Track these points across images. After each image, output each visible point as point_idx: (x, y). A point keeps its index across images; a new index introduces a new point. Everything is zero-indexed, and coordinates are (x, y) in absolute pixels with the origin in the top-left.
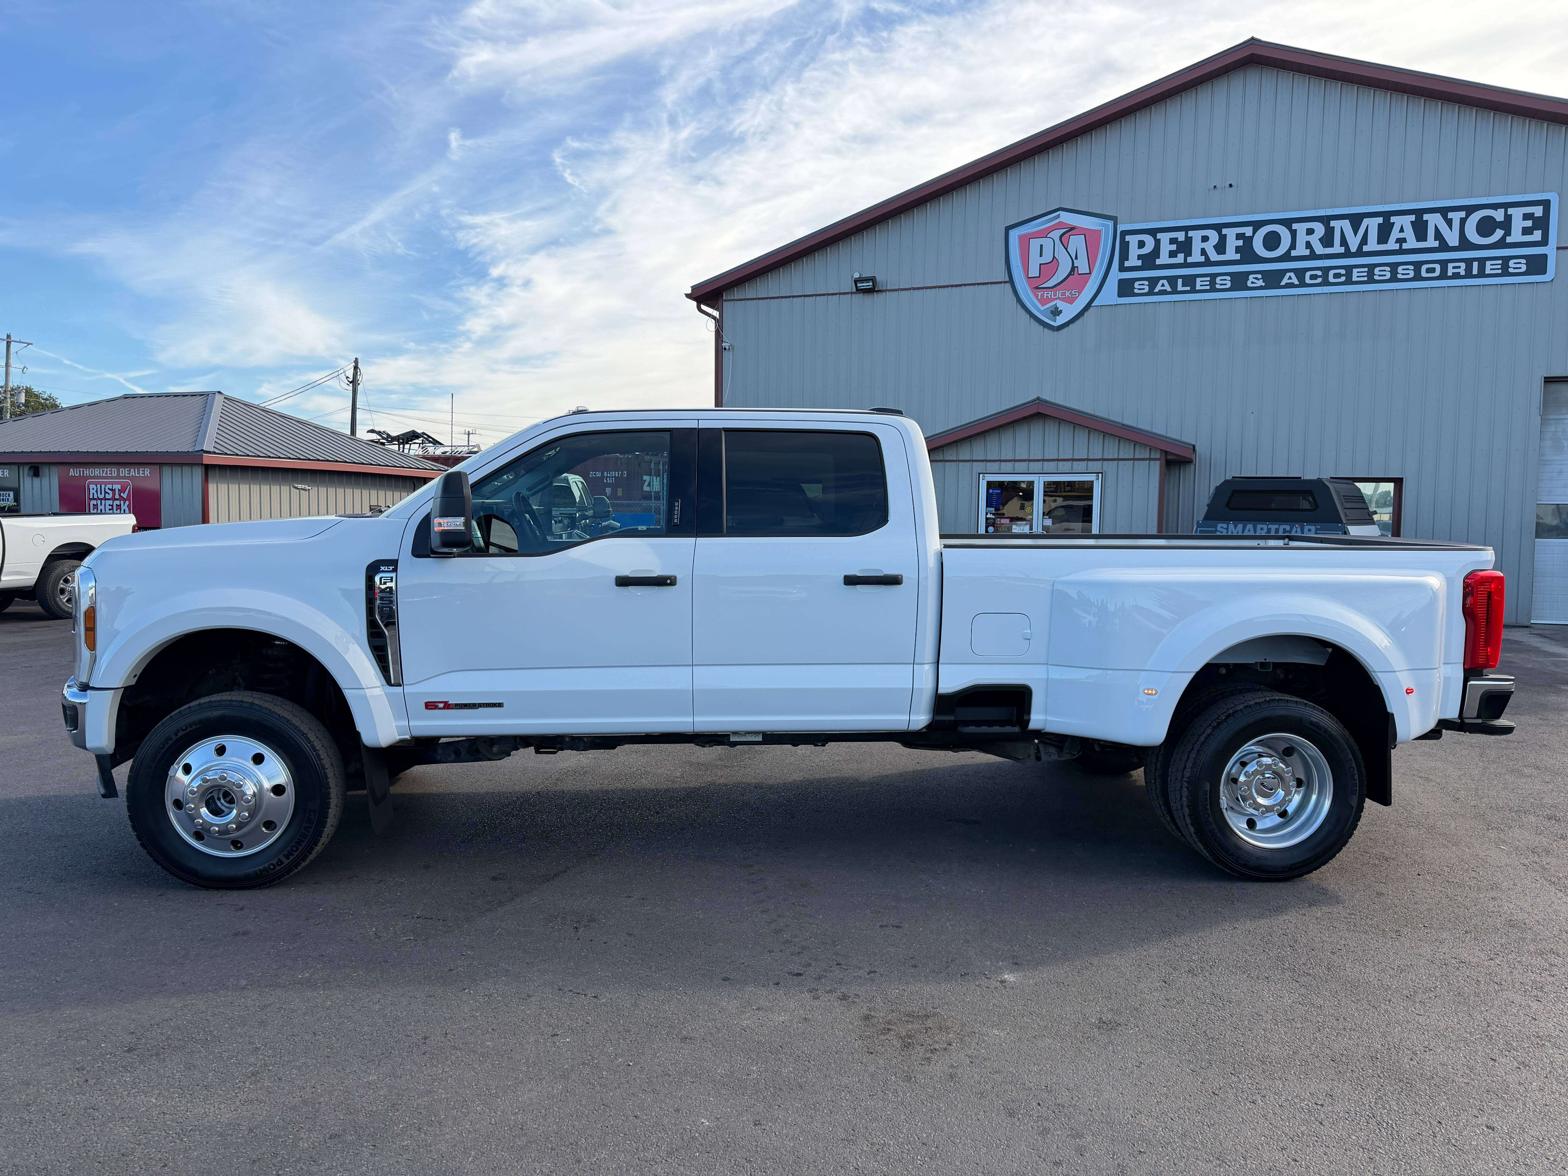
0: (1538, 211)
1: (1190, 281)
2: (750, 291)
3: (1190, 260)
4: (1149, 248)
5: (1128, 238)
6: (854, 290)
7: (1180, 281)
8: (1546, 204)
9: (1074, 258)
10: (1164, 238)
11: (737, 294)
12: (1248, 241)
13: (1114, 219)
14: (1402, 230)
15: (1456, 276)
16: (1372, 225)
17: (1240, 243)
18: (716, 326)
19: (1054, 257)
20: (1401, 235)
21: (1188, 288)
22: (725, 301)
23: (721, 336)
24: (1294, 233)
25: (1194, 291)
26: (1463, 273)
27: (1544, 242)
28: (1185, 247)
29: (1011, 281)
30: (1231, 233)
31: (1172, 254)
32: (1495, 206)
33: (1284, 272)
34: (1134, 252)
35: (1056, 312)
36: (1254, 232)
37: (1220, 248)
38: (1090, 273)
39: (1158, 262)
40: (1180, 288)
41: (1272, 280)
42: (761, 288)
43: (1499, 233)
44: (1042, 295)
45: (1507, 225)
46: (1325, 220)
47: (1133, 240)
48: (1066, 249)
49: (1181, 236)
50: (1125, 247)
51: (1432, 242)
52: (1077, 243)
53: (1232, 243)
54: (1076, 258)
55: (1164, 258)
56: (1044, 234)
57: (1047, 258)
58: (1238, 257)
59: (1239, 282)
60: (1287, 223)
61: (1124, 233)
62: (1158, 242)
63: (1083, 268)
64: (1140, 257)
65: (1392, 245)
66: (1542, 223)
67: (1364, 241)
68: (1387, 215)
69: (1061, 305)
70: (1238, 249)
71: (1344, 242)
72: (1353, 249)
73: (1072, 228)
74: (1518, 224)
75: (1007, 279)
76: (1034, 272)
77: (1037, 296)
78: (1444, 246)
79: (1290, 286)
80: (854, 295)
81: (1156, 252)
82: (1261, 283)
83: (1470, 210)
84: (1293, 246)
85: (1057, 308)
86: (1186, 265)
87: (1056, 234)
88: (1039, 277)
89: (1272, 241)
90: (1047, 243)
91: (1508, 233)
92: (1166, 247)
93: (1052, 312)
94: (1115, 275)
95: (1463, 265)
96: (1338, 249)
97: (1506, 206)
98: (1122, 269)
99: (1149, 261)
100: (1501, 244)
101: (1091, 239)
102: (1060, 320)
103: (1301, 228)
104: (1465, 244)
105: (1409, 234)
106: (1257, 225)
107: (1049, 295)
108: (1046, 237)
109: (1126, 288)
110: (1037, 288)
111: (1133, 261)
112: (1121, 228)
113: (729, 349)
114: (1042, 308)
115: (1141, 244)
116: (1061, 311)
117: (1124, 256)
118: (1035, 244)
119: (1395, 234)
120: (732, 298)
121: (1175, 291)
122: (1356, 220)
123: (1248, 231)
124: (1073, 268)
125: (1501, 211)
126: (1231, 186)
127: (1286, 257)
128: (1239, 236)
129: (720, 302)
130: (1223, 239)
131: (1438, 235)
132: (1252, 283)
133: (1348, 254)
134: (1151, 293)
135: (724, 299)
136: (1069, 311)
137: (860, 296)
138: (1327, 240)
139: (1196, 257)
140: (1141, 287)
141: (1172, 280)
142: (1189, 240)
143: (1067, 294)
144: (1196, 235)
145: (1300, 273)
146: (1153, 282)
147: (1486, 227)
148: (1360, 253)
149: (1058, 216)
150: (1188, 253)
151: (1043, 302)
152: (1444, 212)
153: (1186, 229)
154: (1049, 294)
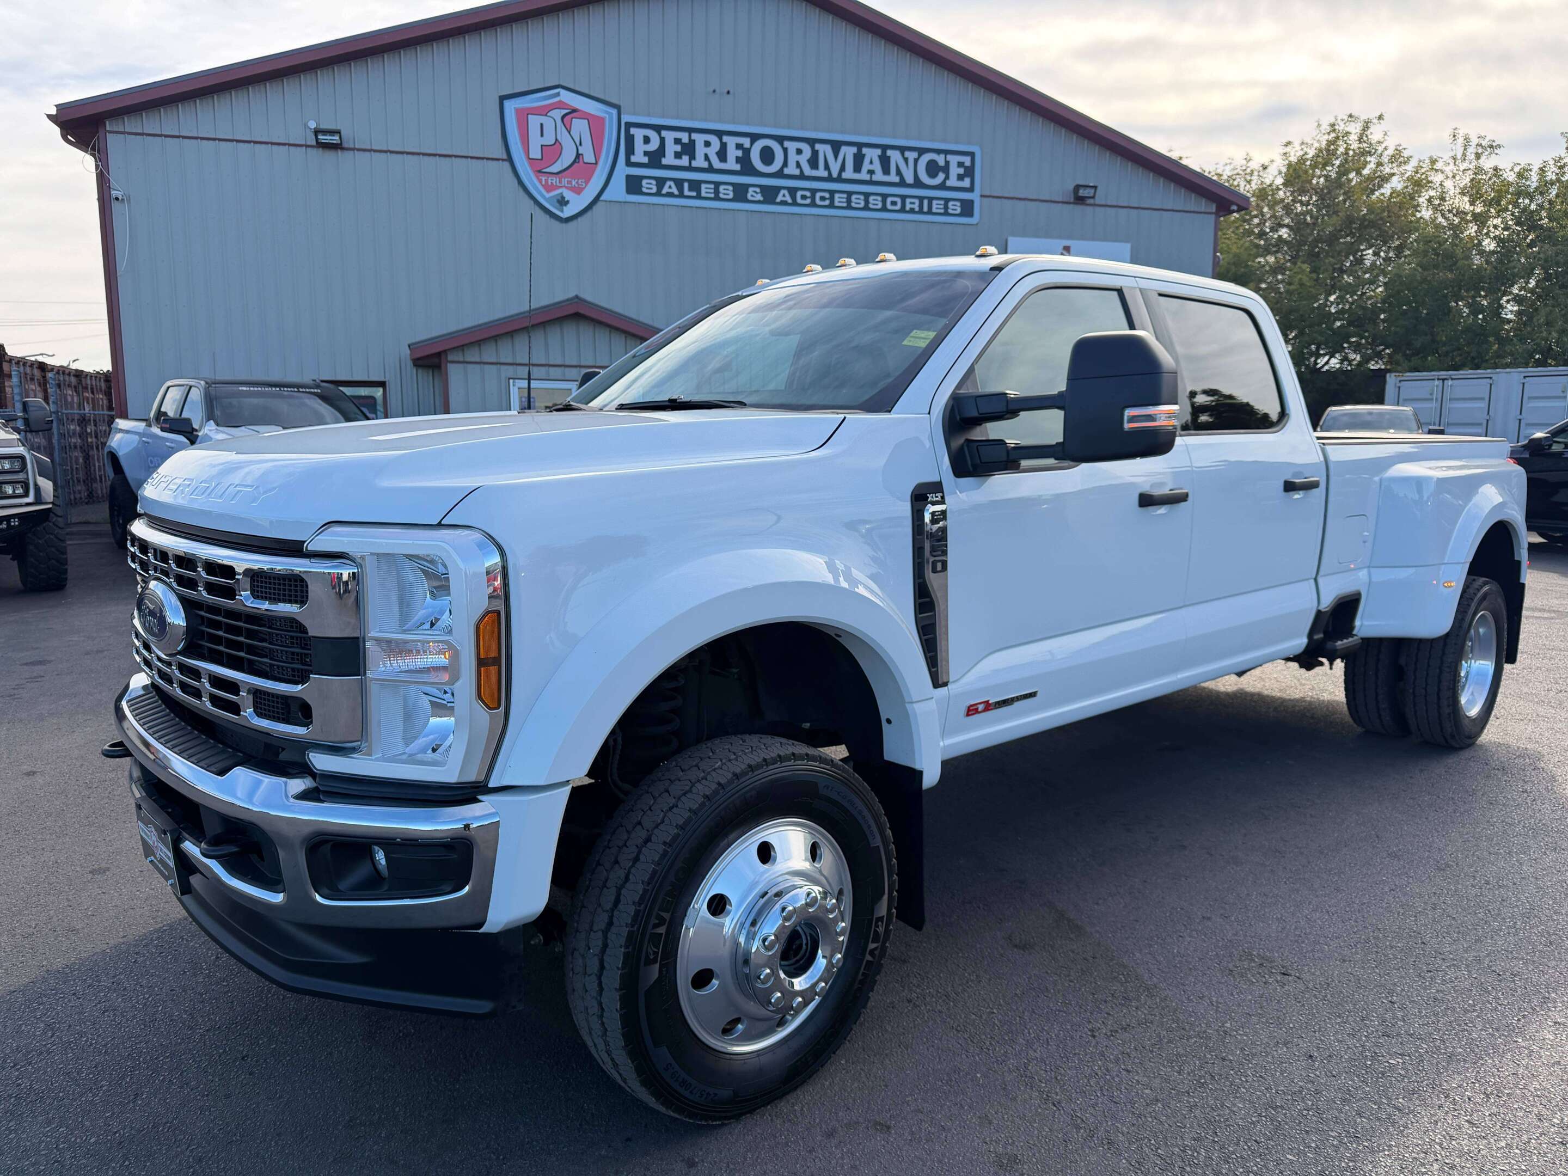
0: (967, 161)
1: (695, 185)
2: (150, 123)
3: (694, 164)
4: (654, 145)
5: (633, 131)
6: (314, 143)
7: (686, 185)
8: (972, 155)
9: (578, 144)
10: (669, 136)
11: (131, 124)
12: (747, 152)
13: (618, 107)
14: (871, 162)
15: (912, 211)
16: (848, 153)
17: (740, 153)
18: (97, 167)
19: (556, 140)
20: (871, 167)
21: (694, 194)
22: (110, 132)
23: (107, 181)
24: (785, 150)
25: (699, 197)
26: (917, 209)
27: (971, 189)
28: (688, 149)
29: (510, 159)
30: (731, 141)
31: (678, 155)
32: (938, 152)
33: (778, 189)
34: (640, 147)
35: (563, 202)
36: (752, 144)
37: (722, 155)
38: (596, 163)
39: (665, 161)
40: (686, 192)
41: (770, 195)
42: (167, 121)
43: (941, 176)
44: (546, 181)
45: (946, 169)
46: (812, 142)
47: (638, 134)
48: (569, 133)
49: (685, 137)
50: (630, 140)
51: (894, 178)
52: (580, 126)
53: (732, 153)
54: (581, 144)
55: (669, 159)
56: (544, 111)
57: (549, 139)
58: (738, 167)
59: (740, 193)
60: (780, 139)
61: (629, 125)
62: (662, 140)
63: (589, 157)
64: (646, 153)
65: (864, 176)
66: (969, 172)
67: (843, 168)
68: (860, 146)
69: (568, 195)
70: (738, 160)
71: (827, 167)
72: (835, 175)
73: (574, 111)
74: (955, 171)
75: (505, 157)
76: (536, 153)
77: (540, 181)
78: (902, 183)
79: (784, 203)
80: (309, 150)
81: (661, 151)
82: (759, 197)
83: (922, 151)
84: (785, 164)
85: (563, 198)
86: (690, 169)
87: (557, 114)
88: (542, 159)
89: (767, 157)
90: (548, 122)
91: (947, 178)
92: (671, 148)
93: (558, 201)
94: (622, 171)
95: (917, 201)
96: (822, 172)
97: (947, 152)
98: (629, 163)
99: (655, 158)
100: (942, 186)
101: (596, 125)
102: (568, 212)
103: (792, 146)
104: (918, 184)
105: (877, 167)
106: (754, 137)
107: (554, 182)
108: (546, 115)
109: (633, 185)
110: (540, 171)
111: (639, 157)
112: (626, 118)
113: (123, 200)
114: (548, 195)
115: (647, 140)
116: (568, 202)
117: (630, 150)
118: (534, 121)
119: (866, 166)
120: (121, 129)
121: (681, 195)
122: (836, 146)
123: (746, 142)
124: (578, 155)
125: (942, 156)
126: (728, 92)
127: (779, 174)
128: (739, 146)
129: (101, 134)
130: (724, 146)
131: (899, 172)
132: (752, 196)
133: (830, 179)
134: (659, 194)
135: (108, 129)
136: (576, 203)
137: (317, 155)
138: (813, 163)
139: (700, 162)
140: (649, 186)
141: (679, 183)
142: (692, 143)
143: (574, 183)
144: (699, 139)
145: (793, 191)
146: (661, 182)
147: (933, 169)
148: (839, 179)
149: (558, 94)
150: (692, 157)
151: (549, 188)
152: (902, 149)
153: (690, 130)
154: (553, 180)
